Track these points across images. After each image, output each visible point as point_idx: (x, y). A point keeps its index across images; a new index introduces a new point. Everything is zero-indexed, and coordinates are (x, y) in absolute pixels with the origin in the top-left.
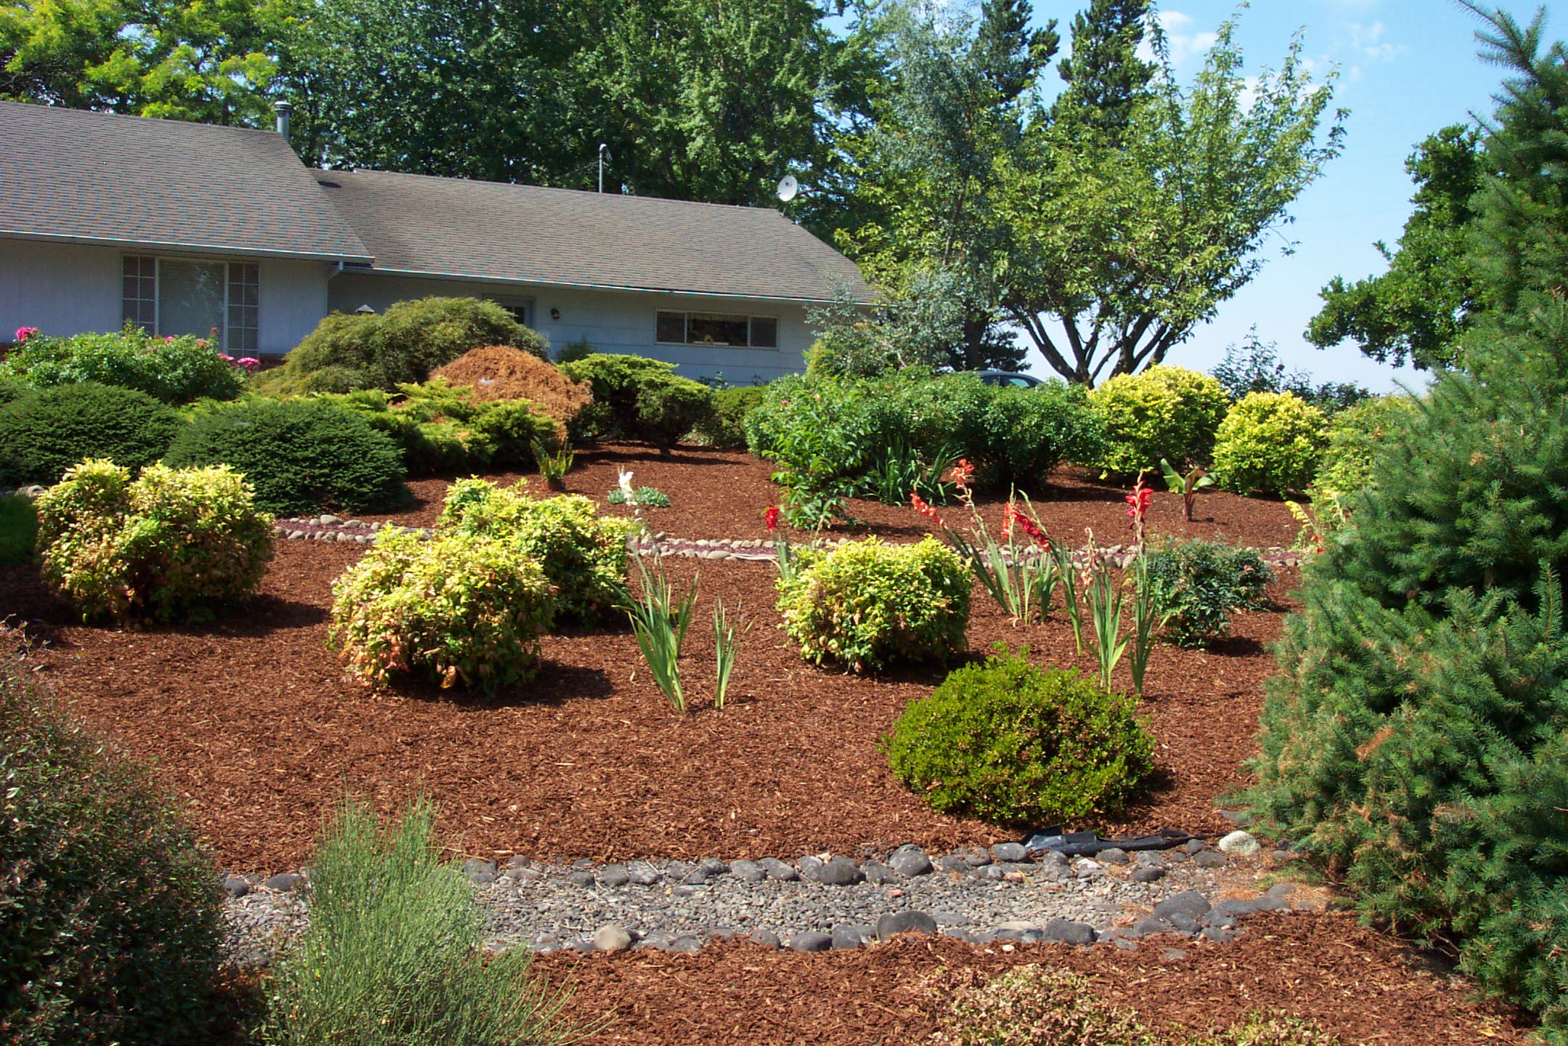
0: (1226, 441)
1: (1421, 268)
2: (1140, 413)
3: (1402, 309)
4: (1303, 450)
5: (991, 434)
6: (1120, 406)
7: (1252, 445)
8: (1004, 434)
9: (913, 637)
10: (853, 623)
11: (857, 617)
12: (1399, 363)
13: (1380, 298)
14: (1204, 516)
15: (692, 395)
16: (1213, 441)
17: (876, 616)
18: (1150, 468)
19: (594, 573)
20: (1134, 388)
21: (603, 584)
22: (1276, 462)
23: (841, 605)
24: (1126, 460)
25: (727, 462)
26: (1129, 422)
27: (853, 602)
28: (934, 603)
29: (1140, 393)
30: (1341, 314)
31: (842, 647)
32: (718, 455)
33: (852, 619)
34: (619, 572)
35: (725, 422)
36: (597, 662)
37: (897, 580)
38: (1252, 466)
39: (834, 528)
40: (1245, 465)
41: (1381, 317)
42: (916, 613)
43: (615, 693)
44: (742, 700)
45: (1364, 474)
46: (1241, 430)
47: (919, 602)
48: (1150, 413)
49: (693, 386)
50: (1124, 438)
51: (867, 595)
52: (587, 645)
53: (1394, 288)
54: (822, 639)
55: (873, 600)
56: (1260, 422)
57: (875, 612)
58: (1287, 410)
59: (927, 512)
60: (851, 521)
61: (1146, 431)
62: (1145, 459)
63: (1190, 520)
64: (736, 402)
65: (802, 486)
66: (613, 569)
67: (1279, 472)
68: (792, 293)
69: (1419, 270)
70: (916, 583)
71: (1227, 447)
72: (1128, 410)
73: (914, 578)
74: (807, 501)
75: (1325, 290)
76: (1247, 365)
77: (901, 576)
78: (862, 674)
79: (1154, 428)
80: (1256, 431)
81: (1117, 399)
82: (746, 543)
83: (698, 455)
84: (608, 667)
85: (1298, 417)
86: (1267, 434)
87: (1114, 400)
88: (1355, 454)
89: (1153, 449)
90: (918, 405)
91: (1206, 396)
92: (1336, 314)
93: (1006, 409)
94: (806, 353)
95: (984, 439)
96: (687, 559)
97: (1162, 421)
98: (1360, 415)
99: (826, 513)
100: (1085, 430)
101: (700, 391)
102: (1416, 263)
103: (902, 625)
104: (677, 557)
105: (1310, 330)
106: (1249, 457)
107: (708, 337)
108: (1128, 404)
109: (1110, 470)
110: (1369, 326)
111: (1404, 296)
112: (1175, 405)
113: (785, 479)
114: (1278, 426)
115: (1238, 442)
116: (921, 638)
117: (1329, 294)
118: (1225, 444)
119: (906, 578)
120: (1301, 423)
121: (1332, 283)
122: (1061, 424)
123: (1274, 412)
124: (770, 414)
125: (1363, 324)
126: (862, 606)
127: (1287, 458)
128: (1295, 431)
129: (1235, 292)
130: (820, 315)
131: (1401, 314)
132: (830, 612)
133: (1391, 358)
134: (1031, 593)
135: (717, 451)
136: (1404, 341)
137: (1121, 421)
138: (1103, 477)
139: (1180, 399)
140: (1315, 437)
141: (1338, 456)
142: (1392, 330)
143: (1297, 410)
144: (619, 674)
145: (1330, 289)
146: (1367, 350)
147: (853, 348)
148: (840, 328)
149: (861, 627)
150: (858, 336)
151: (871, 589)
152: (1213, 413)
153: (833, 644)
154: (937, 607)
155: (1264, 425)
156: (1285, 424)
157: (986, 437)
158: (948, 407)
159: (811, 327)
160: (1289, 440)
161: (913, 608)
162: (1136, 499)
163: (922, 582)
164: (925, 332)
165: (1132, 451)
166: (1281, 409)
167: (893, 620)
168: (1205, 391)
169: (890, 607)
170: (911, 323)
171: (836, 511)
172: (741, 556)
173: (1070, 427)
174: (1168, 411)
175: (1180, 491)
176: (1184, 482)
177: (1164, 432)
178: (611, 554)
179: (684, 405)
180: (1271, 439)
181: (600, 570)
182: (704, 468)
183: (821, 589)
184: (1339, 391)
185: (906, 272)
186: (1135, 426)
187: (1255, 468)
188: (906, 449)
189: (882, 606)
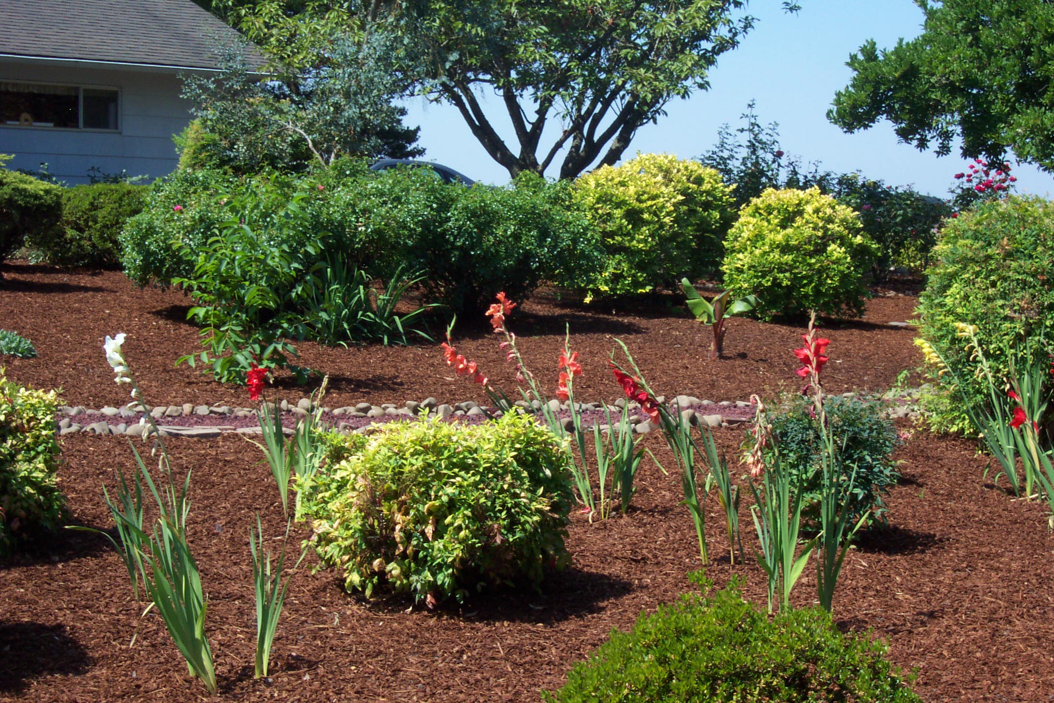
0: (740, 251)
1: (967, 30)
2: (634, 216)
3: (952, 84)
4: (837, 262)
5: (455, 248)
6: (607, 209)
7: (775, 256)
8: (473, 247)
9: (510, 556)
10: (426, 540)
11: (429, 530)
12: (944, 150)
13: (924, 69)
14: (735, 352)
15: (36, 197)
16: (722, 252)
17: (459, 528)
18: (648, 289)
19: (14, 473)
20: (623, 184)
21: (28, 488)
22: (804, 277)
23: (406, 513)
24: (616, 278)
25: (86, 289)
26: (620, 227)
27: (424, 509)
28: (535, 505)
29: (632, 190)
30: (876, 89)
31: (406, 574)
32: (65, 278)
33: (423, 533)
34: (51, 469)
35: (70, 233)
36: (47, 611)
37: (482, 474)
38: (776, 283)
39: (280, 383)
40: (767, 282)
41: (926, 92)
42: (513, 522)
43: (95, 662)
44: (293, 665)
45: (989, 299)
46: (759, 237)
47: (517, 505)
48: (646, 216)
49: (36, 186)
50: (614, 250)
51: (445, 499)
52: (19, 584)
53: (941, 56)
54: (376, 563)
55: (452, 506)
56: (784, 227)
57: (458, 522)
58: (817, 211)
59: (466, 369)
60: (300, 373)
61: (642, 239)
62: (641, 276)
63: (721, 357)
64: (86, 205)
65: (232, 327)
66: (41, 466)
67: (809, 290)
68: (139, 56)
69: (966, 33)
70: (509, 478)
71: (743, 259)
72: (618, 213)
73: (506, 472)
74: (239, 347)
75: (853, 58)
76: (744, 152)
77: (489, 470)
78: (437, 610)
79: (652, 235)
80: (779, 237)
81: (604, 199)
82: (171, 409)
83: (37, 278)
84: (66, 618)
85: (830, 220)
86: (793, 243)
87: (599, 201)
88: (977, 274)
89: (651, 263)
90: (364, 211)
91: (708, 193)
92: (869, 88)
93: (474, 214)
94: (177, 139)
95: (446, 255)
96: (99, 437)
97: (662, 226)
98: (979, 223)
99: (266, 363)
100: (575, 241)
101: (47, 192)
102: (960, 25)
103: (498, 540)
104: (85, 434)
105: (835, 108)
106: (771, 271)
107: (25, 115)
108: (618, 205)
109: (596, 292)
110: (911, 103)
111: (955, 66)
112: (676, 205)
113: (206, 317)
114: (808, 231)
115: (757, 252)
116: (521, 556)
117: (860, 63)
118: (741, 256)
119: (496, 470)
120: (834, 227)
121: (863, 50)
122: (544, 233)
123: (800, 213)
124: (157, 223)
125: (904, 100)
126: (438, 515)
127: (819, 272)
128: (827, 238)
129: (721, 58)
130: (200, 86)
131: (952, 89)
132: (390, 525)
133: (934, 144)
134: (609, 474)
135: (58, 272)
136: (952, 122)
137: (610, 227)
138: (588, 300)
139: (680, 198)
140: (851, 244)
141: (952, 277)
142: (938, 109)
143: (829, 211)
144: (89, 630)
145: (861, 57)
146: (904, 134)
147: (245, 131)
148: (229, 104)
149: (439, 544)
150: (253, 115)
151: (450, 490)
152: (716, 215)
153: (394, 569)
154: (539, 511)
155: (789, 231)
156: (814, 229)
157: (449, 251)
158: (400, 213)
159: (189, 103)
160: (820, 249)
161: (509, 515)
162: (809, 353)
163: (517, 476)
164: (351, 112)
165: (625, 266)
166: (809, 209)
167: (485, 534)
168: (706, 187)
169: (480, 514)
170: (331, 101)
171: (278, 358)
172: (173, 429)
173: (556, 238)
174: (668, 214)
175: (709, 321)
176: (711, 308)
177: (664, 241)
178: (36, 443)
179: (25, 211)
180: (797, 248)
181: (23, 468)
182: (57, 299)
183: (372, 491)
184: (840, 183)
185: (304, 30)
186: (628, 234)
187: (779, 285)
188: (350, 271)
189: (468, 513)
